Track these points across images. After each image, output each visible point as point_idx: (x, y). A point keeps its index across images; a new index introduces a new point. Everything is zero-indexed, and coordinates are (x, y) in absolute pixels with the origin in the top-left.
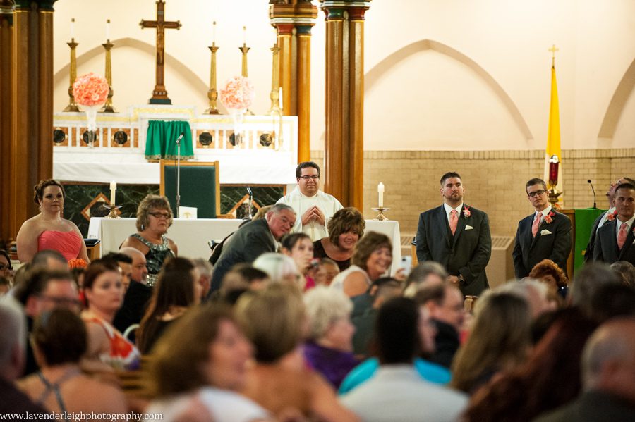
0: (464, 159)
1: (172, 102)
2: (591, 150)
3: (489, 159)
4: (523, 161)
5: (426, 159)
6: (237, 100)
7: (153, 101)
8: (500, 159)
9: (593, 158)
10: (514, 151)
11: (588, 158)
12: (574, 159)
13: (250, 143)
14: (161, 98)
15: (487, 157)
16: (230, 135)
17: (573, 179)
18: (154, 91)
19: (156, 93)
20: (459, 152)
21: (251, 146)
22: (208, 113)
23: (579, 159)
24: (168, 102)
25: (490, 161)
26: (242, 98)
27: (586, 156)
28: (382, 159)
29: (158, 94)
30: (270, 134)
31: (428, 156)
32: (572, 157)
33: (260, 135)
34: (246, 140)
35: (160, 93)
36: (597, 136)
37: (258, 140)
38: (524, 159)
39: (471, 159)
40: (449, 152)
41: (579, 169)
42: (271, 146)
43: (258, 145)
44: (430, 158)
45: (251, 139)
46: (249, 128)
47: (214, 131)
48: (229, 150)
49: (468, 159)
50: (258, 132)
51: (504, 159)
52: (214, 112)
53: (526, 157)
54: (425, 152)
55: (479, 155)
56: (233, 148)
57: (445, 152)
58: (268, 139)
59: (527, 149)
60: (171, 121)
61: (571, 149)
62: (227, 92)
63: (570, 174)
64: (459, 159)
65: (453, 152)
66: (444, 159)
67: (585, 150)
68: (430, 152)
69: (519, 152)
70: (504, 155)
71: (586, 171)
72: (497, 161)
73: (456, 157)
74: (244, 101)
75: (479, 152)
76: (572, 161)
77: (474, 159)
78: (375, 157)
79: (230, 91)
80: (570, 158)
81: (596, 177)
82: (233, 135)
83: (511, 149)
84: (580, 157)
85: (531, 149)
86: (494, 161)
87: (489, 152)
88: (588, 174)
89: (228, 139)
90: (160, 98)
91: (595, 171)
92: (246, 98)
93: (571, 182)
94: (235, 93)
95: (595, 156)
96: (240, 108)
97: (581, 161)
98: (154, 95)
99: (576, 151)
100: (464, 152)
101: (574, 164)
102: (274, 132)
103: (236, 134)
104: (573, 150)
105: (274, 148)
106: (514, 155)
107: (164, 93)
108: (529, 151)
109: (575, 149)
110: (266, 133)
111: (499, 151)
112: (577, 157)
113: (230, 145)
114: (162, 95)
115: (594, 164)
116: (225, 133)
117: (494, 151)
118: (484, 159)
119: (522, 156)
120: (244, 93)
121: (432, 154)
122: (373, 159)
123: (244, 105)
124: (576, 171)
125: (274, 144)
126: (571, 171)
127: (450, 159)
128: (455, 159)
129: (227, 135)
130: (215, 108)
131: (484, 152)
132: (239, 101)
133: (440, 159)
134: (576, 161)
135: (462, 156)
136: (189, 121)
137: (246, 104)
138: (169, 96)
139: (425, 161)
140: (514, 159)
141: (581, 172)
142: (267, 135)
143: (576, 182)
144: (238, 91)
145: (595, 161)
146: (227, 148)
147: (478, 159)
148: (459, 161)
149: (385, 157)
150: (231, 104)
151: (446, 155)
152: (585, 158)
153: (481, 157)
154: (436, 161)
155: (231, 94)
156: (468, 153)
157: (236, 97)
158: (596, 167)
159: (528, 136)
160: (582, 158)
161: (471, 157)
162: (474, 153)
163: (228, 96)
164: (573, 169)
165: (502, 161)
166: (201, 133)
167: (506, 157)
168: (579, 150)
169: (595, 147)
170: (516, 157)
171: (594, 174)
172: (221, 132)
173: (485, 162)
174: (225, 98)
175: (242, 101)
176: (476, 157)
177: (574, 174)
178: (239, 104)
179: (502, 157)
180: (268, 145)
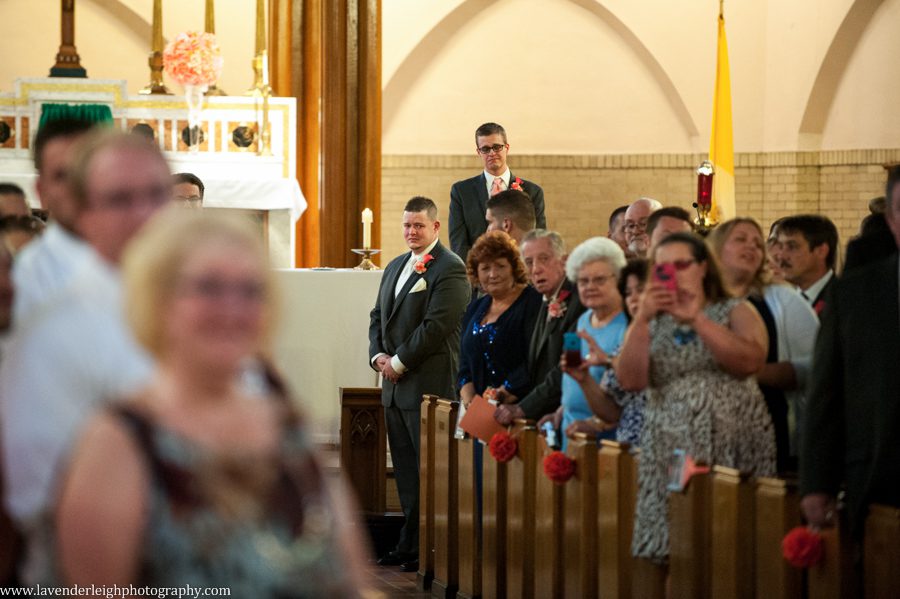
0: (589, 168)
1: (88, 74)
2: (790, 153)
3: (629, 168)
4: (683, 172)
5: (528, 168)
6: (192, 71)
7: (55, 72)
8: (646, 168)
9: (791, 167)
10: (669, 156)
11: (785, 166)
12: (763, 168)
13: (216, 142)
14: (70, 66)
15: (625, 165)
16: (184, 128)
17: (763, 202)
18: (59, 56)
19: (62, 58)
20: (580, 157)
21: (218, 148)
22: (149, 91)
23: (771, 167)
24: (81, 73)
25: (631, 171)
26: (200, 67)
27: (782, 164)
28: (459, 168)
29: (65, 61)
30: (250, 126)
31: (532, 163)
32: (760, 164)
33: (234, 128)
34: (209, 136)
35: (68, 59)
36: (798, 129)
37: (230, 137)
38: (685, 168)
39: (600, 169)
40: (565, 157)
41: (770, 185)
42: (252, 146)
43: (230, 146)
44: (536, 168)
45: (218, 134)
46: (216, 116)
47: (156, 122)
48: (181, 153)
49: (596, 168)
50: (231, 124)
51: (653, 168)
52: (159, 90)
53: (689, 165)
54: (528, 157)
55: (613, 163)
56: (188, 150)
57: (559, 157)
58: (247, 135)
59: (689, 152)
60: (80, 104)
61: (758, 150)
62: (175, 58)
63: (758, 193)
64: (582, 168)
65: (571, 157)
66: (557, 168)
67: (779, 153)
68: (535, 157)
69: (677, 156)
70: (653, 163)
71: (781, 188)
72: (642, 172)
73: (577, 165)
74: (204, 72)
75: (613, 157)
76: (760, 172)
77: (605, 168)
78: (448, 165)
79: (180, 55)
80: (757, 167)
81: (795, 197)
82: (188, 128)
83: (665, 152)
84: (773, 164)
85: (696, 152)
86: (636, 172)
87: (630, 156)
88: (785, 192)
89: (180, 136)
90: (68, 66)
91: (793, 188)
92: (206, 68)
93: (758, 206)
94: (187, 58)
95: (794, 163)
96: (197, 83)
97: (775, 171)
98: (58, 61)
99: (766, 154)
100: (589, 157)
101: (763, 176)
102: (256, 124)
103: (191, 127)
104: (761, 154)
105: (256, 150)
106: (669, 162)
107: (74, 59)
108: (692, 156)
109: (765, 150)
110: (243, 125)
111: (645, 156)
112: (768, 164)
113: (183, 144)
114: (71, 61)
115: (793, 175)
116: (174, 125)
117: (637, 156)
118: (621, 168)
119: (681, 164)
120: (203, 59)
121: (539, 160)
122: (444, 168)
123: (203, 79)
124: (766, 188)
125: (257, 144)
126: (759, 188)
127: (567, 168)
128: (575, 168)
129: (178, 129)
130: (161, 84)
131: (621, 157)
132: (195, 73)
133: (551, 168)
134: (767, 172)
135: (586, 164)
136: (110, 106)
137: (207, 77)
138: (83, 63)
139: (527, 171)
140: (669, 168)
141: (774, 189)
142: (245, 128)
143: (767, 207)
144: (192, 57)
145: (795, 171)
146: (179, 150)
147: (613, 168)
148: (581, 172)
149: (464, 166)
150: (181, 77)
151: (561, 163)
152: (780, 167)
153: (617, 165)
154: (545, 172)
155: (182, 61)
156: (596, 158)
157: (190, 65)
158: (796, 180)
159: (691, 132)
160: (775, 167)
161: (600, 165)
162: (605, 158)
163: (176, 63)
164: (763, 184)
165: (650, 172)
166: (135, 124)
167: (656, 165)
168: (771, 153)
169: (794, 148)
170: (672, 165)
171: (792, 193)
172: (168, 124)
173: (623, 172)
174: (172, 67)
175: (199, 72)
176: (609, 165)
177: (763, 193)
178: (195, 77)
179: (649, 164)
180: (247, 145)
